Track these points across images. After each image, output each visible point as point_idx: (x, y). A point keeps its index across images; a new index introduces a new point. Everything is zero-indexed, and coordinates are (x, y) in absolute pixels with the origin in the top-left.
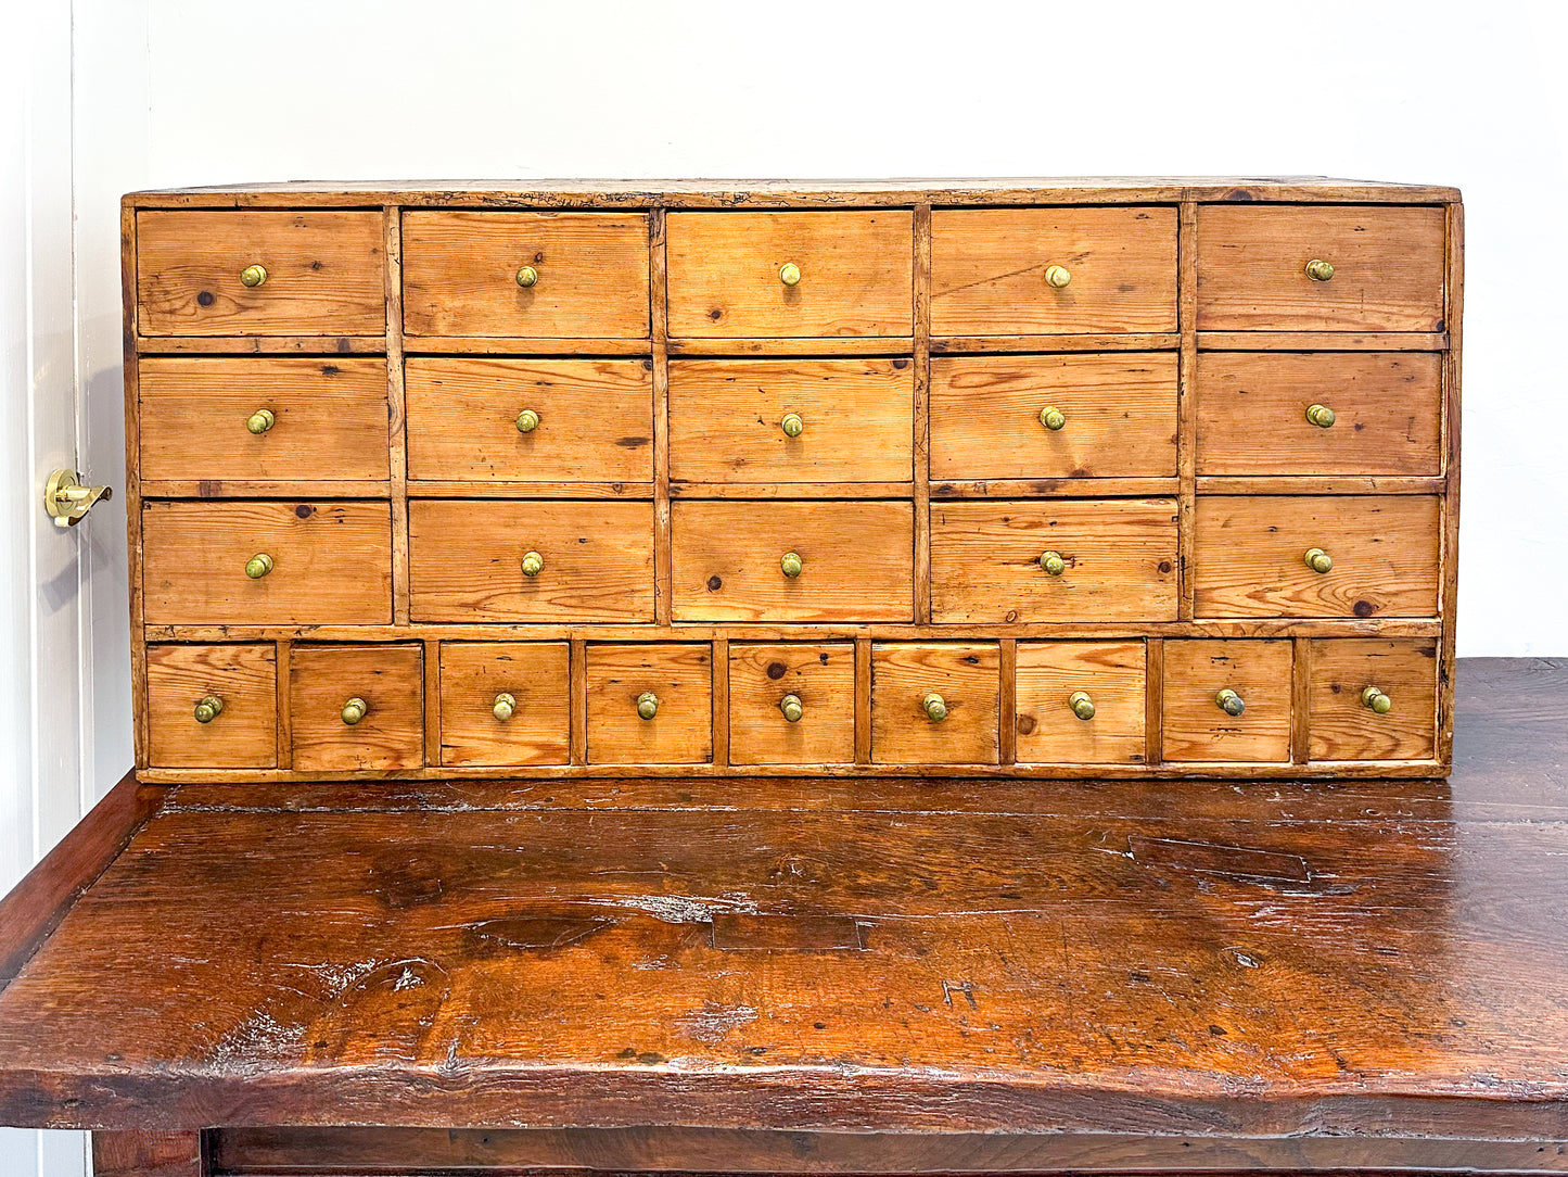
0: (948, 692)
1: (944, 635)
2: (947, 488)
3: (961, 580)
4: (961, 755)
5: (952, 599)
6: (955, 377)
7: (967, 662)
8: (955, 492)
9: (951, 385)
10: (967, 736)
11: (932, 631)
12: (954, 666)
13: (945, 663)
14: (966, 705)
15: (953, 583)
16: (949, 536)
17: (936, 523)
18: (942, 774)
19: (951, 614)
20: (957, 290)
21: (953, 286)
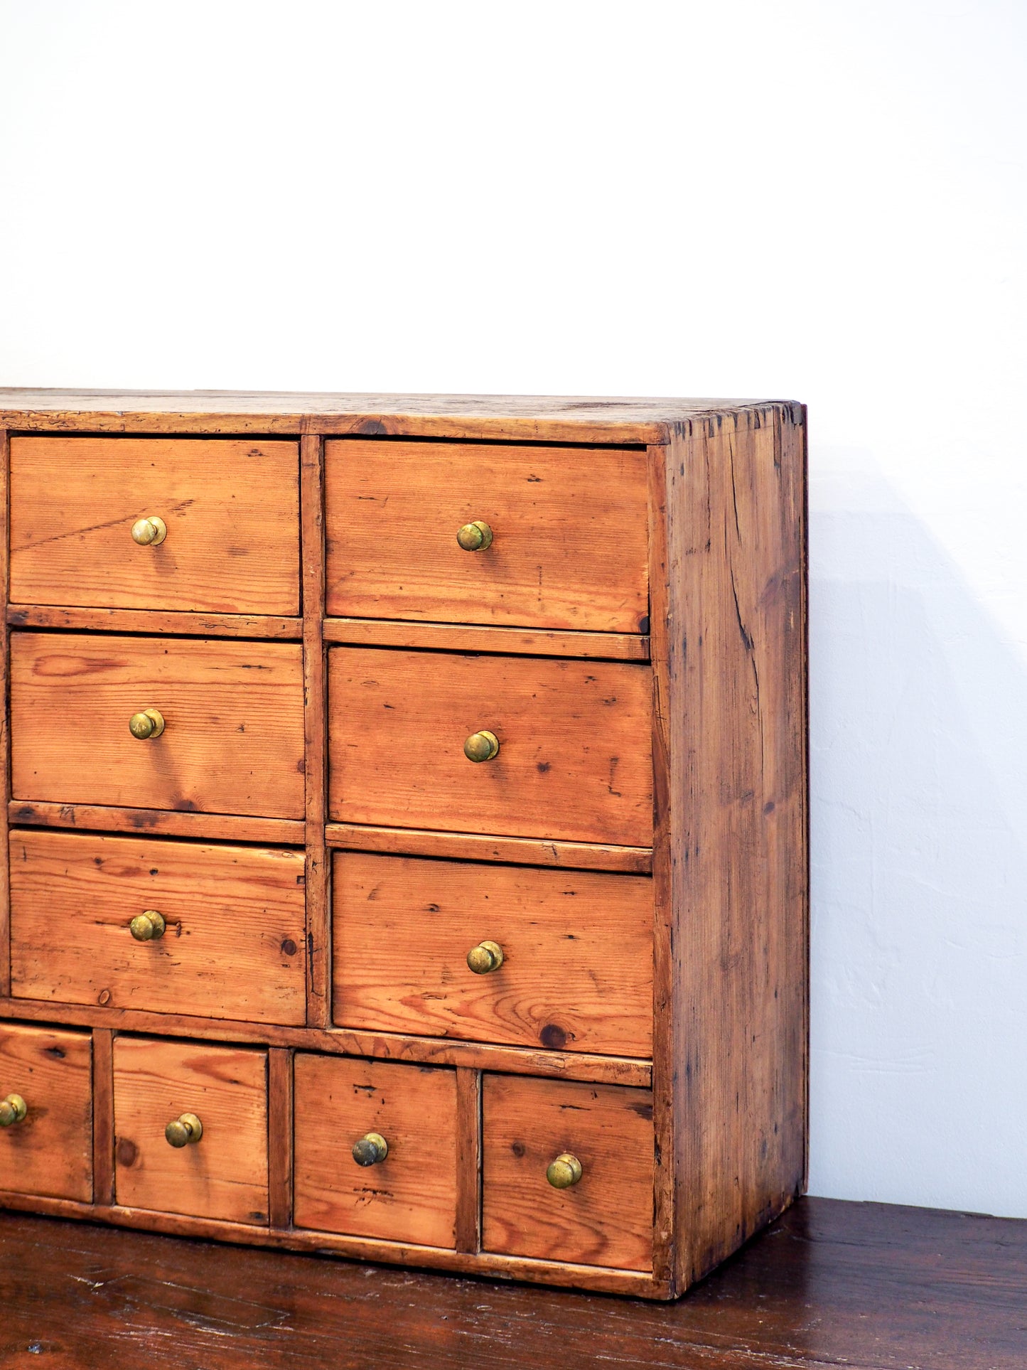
0: (33, 1093)
1: (26, 1013)
2: (27, 811)
3: (47, 940)
4: (47, 1184)
5: (35, 965)
6: (39, 659)
7: (51, 1055)
8: (38, 817)
9: (36, 671)
10: (53, 1158)
11: (12, 1007)
12: (36, 1058)
13: (27, 1053)
14: (51, 1114)
15: (38, 942)
16: (33, 877)
17: (17, 858)
18: (28, 1208)
19: (35, 986)
20: (41, 543)
21: (37, 537)
